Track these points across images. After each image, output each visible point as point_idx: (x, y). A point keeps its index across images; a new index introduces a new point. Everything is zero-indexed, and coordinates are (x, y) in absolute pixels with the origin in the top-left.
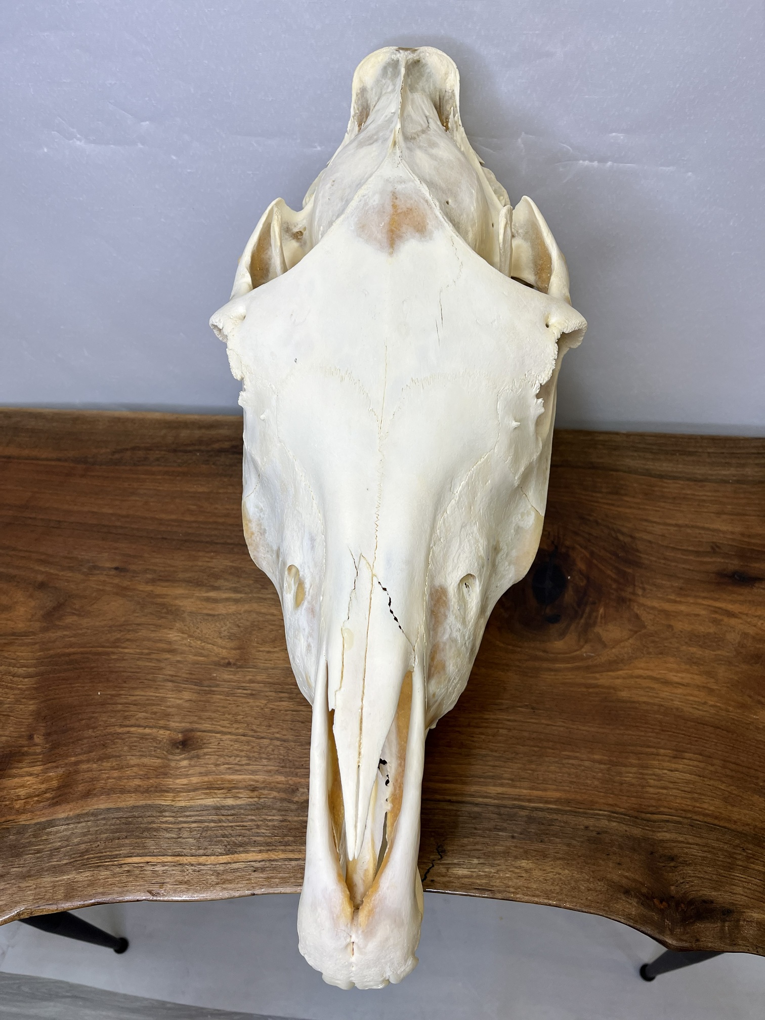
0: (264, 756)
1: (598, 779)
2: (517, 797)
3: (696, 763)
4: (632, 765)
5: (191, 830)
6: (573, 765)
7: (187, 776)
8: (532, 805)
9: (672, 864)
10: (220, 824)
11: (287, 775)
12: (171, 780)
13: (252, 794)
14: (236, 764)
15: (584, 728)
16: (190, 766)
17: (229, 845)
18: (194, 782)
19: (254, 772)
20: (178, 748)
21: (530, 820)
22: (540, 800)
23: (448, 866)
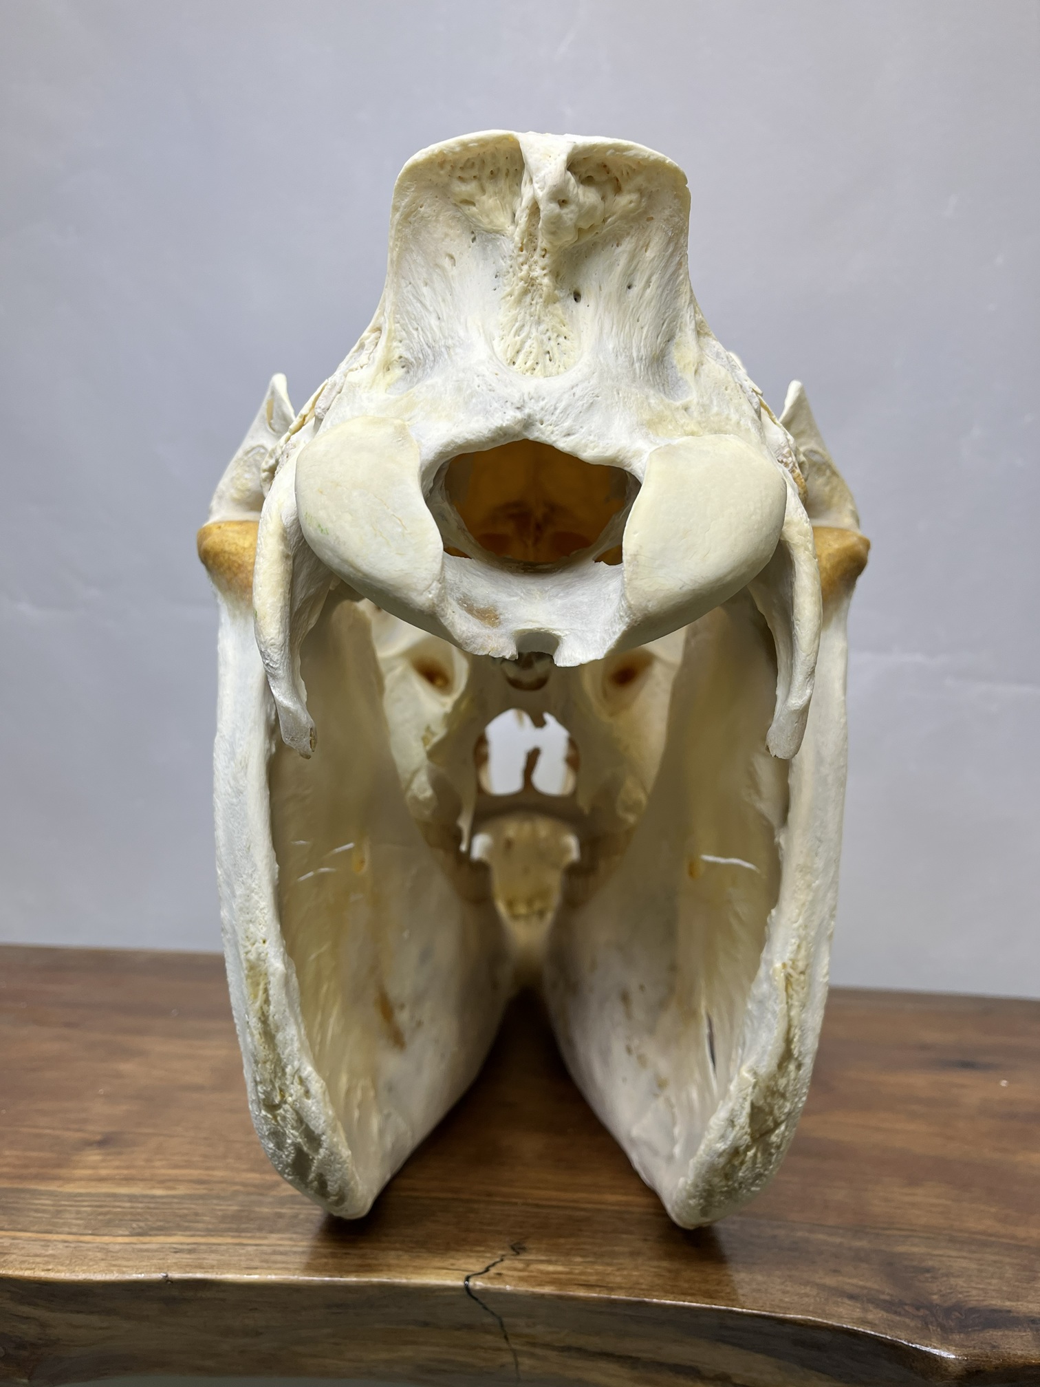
3: (942, 1190)
4: (840, 1187)
5: (78, 1212)
9: (928, 1275)
10: (132, 1210)
12: (66, 1170)
13: (198, 1187)
14: (182, 1161)
17: (140, 1228)
18: (103, 1174)
20: (91, 1145)
23: (528, 1263)
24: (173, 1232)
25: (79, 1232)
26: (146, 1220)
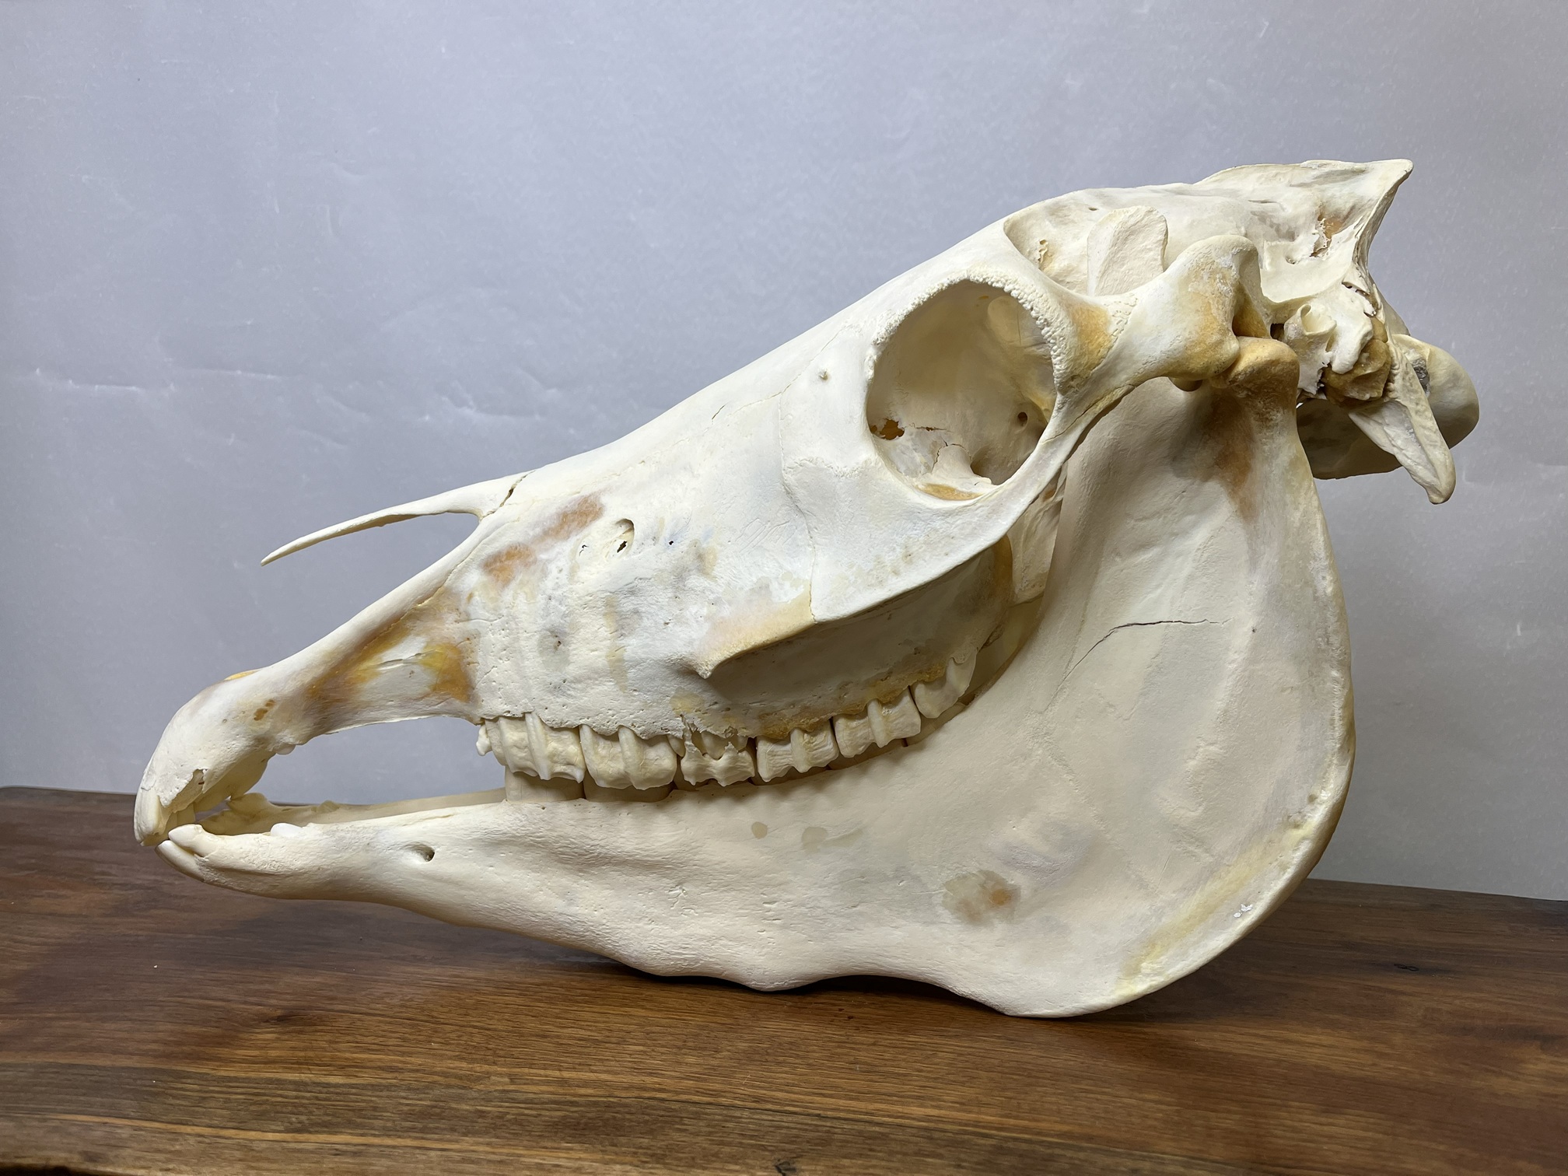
0: (438, 1040)
1: (1156, 1119)
2: (972, 1122)
3: (1372, 1120)
4: (1229, 1112)
6: (1097, 1100)
7: (262, 1048)
8: (1003, 1134)
10: (295, 1101)
11: (474, 1061)
12: (227, 1050)
13: (386, 1075)
14: (374, 1044)
15: (1120, 1066)
16: (277, 1038)
17: (299, 1123)
18: (273, 1055)
19: (403, 1054)
20: (267, 1021)
21: (999, 1150)
22: (1025, 1130)
24: (341, 1130)
25: (221, 1125)
26: (311, 1113)
